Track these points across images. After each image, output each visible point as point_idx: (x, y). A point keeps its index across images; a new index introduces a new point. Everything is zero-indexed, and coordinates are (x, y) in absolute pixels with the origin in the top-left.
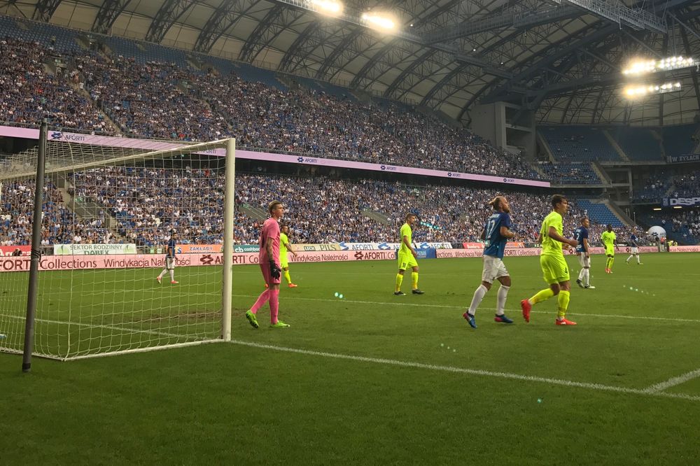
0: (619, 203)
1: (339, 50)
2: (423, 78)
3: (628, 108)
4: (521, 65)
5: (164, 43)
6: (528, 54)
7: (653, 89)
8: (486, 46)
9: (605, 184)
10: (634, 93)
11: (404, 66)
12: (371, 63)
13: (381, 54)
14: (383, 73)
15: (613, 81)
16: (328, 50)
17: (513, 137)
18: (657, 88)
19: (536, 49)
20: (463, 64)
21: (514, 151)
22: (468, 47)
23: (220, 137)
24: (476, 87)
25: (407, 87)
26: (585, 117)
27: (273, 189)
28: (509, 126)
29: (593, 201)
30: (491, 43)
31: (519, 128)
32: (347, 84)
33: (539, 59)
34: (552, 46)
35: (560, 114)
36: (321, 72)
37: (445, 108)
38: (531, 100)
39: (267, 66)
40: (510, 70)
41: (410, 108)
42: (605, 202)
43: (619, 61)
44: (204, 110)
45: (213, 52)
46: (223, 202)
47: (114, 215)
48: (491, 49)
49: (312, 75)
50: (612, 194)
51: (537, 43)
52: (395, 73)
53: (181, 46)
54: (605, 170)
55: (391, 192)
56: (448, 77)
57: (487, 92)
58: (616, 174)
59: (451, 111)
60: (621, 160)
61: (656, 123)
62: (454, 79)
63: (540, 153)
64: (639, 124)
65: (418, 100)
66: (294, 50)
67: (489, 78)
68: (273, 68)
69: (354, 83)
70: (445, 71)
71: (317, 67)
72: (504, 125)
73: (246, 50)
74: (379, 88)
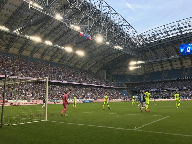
0: (128, 91)
1: (71, 59)
2: (89, 65)
3: (130, 71)
4: (109, 62)
5: (33, 57)
6: (110, 60)
7: (135, 68)
8: (102, 58)
9: (126, 87)
10: (131, 68)
11: (85, 62)
12: (78, 62)
13: (80, 60)
14: (80, 64)
15: (127, 66)
16: (69, 59)
17: (107, 77)
18: (136, 67)
19: (112, 59)
20: (97, 62)
21: (107, 80)
22: (98, 59)
23: (45, 77)
24: (100, 67)
25: (85, 67)
26: (122, 73)
27: (57, 88)
28: (106, 75)
29: (123, 90)
30: (103, 58)
31: (108, 75)
32: (73, 66)
33: (112, 61)
34: (115, 59)
35: (117, 72)
36: (67, 63)
37: (93, 71)
38: (111, 70)
39: (56, 62)
40: (107, 63)
41: (86, 71)
42: (126, 91)
43: (129, 62)
44: (42, 71)
45: (44, 59)
46: (46, 91)
47: (22, 94)
48: (103, 59)
49: (65, 64)
50: (127, 89)
51: (112, 58)
52: (83, 64)
53: (37, 57)
54: (126, 84)
55: (82, 89)
56: (94, 65)
57: (102, 68)
58: (128, 85)
59: (95, 72)
60: (129, 82)
61: (136, 74)
62: (95, 65)
63: (113, 81)
64: (133, 75)
65: (88, 69)
66: (62, 58)
67: (102, 65)
68: (57, 62)
69: (74, 66)
70: (93, 63)
71: (67, 62)
72: (105, 75)
73: (51, 58)
74: (79, 67)
